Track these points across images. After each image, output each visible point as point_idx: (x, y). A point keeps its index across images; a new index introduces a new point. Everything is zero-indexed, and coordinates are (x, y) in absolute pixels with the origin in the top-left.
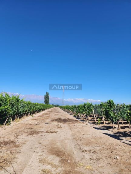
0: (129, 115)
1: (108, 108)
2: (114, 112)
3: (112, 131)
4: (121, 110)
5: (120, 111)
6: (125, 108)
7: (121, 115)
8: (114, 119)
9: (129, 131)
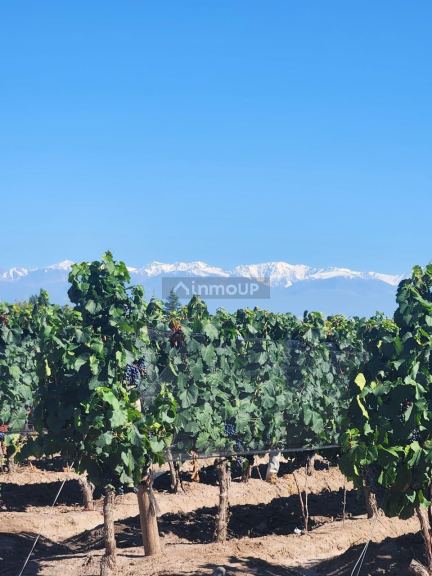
1: (83, 351)
6: (204, 340)
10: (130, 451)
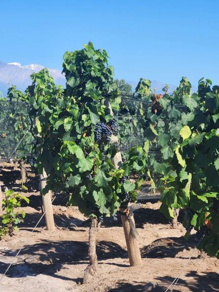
0: (182, 162)
1: (64, 114)
2: (102, 140)
3: (80, 281)
4: (161, 123)
5: (149, 135)
7: (153, 162)
8: (99, 198)
9: (192, 274)
10: (101, 190)
